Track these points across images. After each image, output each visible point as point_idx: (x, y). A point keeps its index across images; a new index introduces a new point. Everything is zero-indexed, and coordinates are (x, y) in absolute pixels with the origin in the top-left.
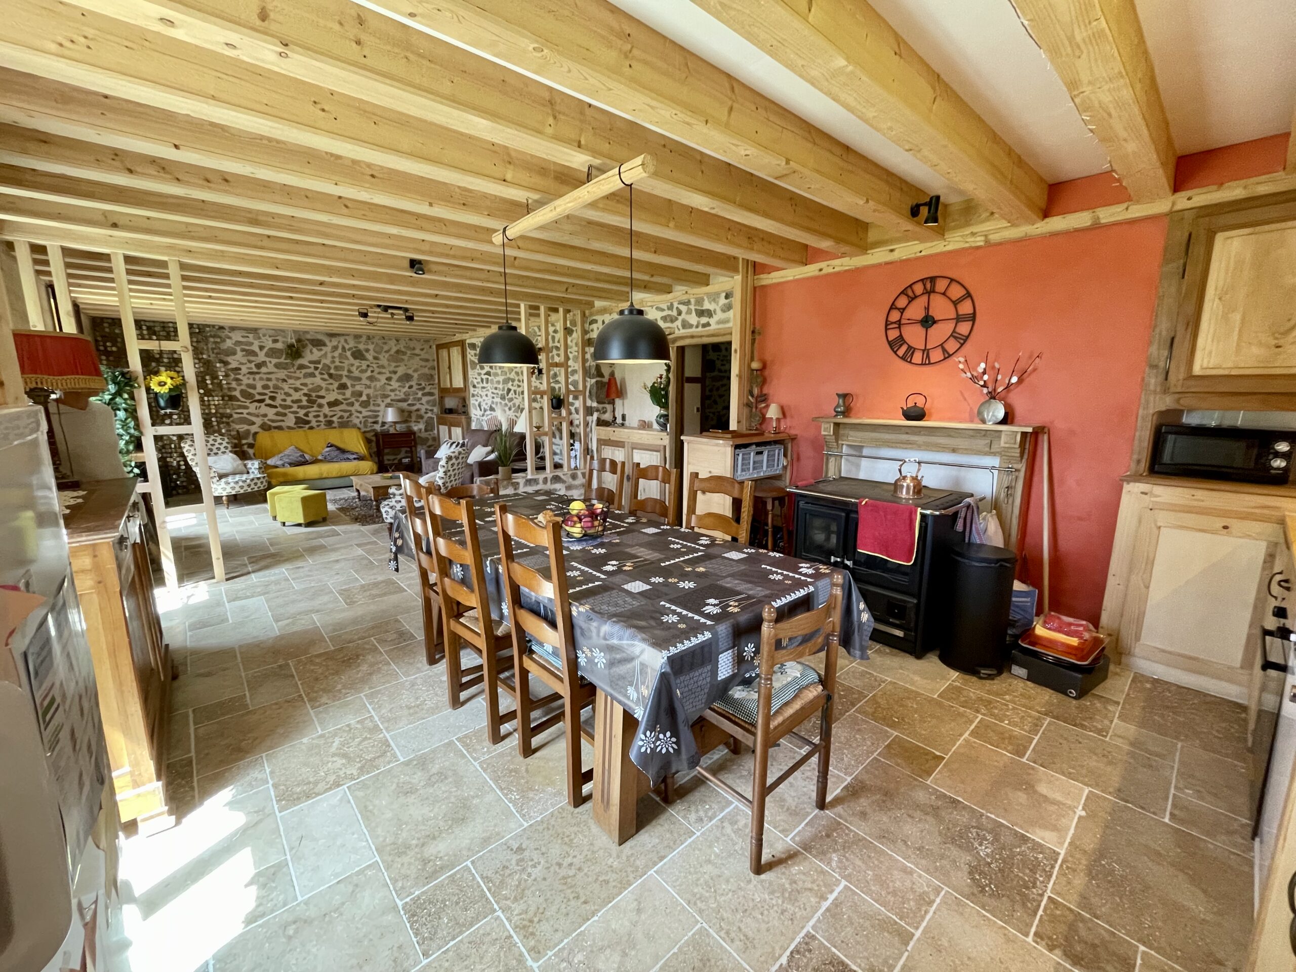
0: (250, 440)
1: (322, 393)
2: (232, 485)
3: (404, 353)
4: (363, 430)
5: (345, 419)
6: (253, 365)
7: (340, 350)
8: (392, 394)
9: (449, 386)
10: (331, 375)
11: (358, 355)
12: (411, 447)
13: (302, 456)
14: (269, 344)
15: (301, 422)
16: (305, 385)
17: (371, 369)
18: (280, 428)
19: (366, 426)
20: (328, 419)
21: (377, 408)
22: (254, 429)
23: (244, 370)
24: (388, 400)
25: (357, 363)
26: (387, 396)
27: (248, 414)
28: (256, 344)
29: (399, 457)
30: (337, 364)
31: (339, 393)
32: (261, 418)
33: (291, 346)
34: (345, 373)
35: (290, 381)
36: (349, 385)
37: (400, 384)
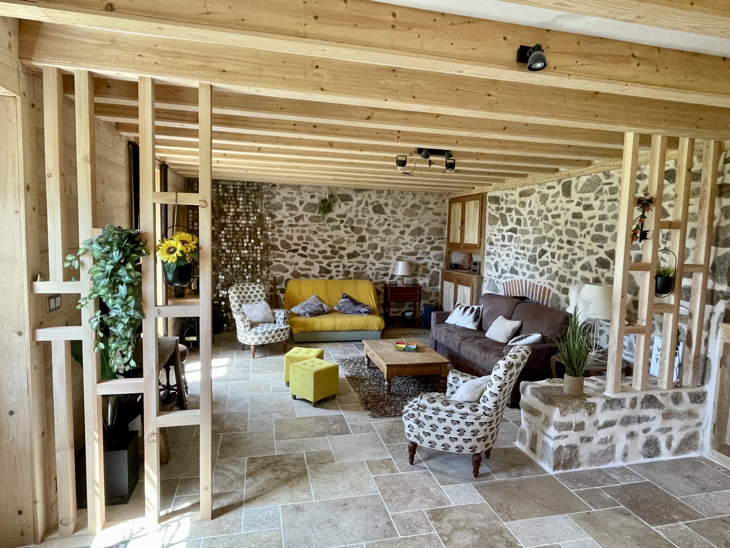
0: (283, 286)
1: (344, 245)
2: (260, 335)
3: (419, 208)
4: (374, 281)
5: (360, 271)
6: (292, 218)
7: (363, 205)
8: (404, 247)
9: (459, 241)
10: (353, 228)
11: (378, 209)
12: (415, 302)
13: (321, 306)
14: (307, 199)
15: (324, 271)
16: (330, 237)
17: (388, 222)
18: (306, 276)
19: (377, 278)
20: (346, 269)
21: (389, 261)
22: (287, 276)
23: (286, 223)
24: (399, 254)
25: (376, 216)
26: (397, 249)
27: (284, 262)
28: (298, 199)
29: (403, 310)
30: (360, 217)
31: (357, 245)
32: (293, 266)
33: (324, 201)
34: (365, 226)
35: (320, 233)
36: (367, 238)
37: (411, 237)
